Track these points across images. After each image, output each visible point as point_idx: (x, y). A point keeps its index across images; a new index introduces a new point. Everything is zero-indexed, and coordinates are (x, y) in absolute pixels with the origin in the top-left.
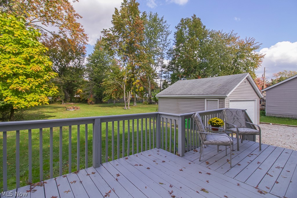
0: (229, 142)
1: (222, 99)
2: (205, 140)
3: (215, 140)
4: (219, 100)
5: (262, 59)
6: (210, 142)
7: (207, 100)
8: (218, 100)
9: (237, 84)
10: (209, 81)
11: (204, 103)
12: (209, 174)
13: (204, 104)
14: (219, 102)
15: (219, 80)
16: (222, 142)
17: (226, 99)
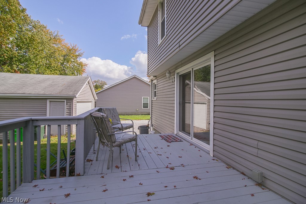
0: (134, 137)
1: (70, 100)
2: (114, 142)
3: (122, 139)
4: (67, 101)
5: (86, 67)
6: (120, 142)
7: (50, 101)
8: (65, 101)
9: (82, 86)
10: (48, 79)
11: (46, 104)
12: (132, 176)
13: (46, 106)
14: (67, 103)
15: (61, 79)
16: (129, 139)
17: (74, 100)
